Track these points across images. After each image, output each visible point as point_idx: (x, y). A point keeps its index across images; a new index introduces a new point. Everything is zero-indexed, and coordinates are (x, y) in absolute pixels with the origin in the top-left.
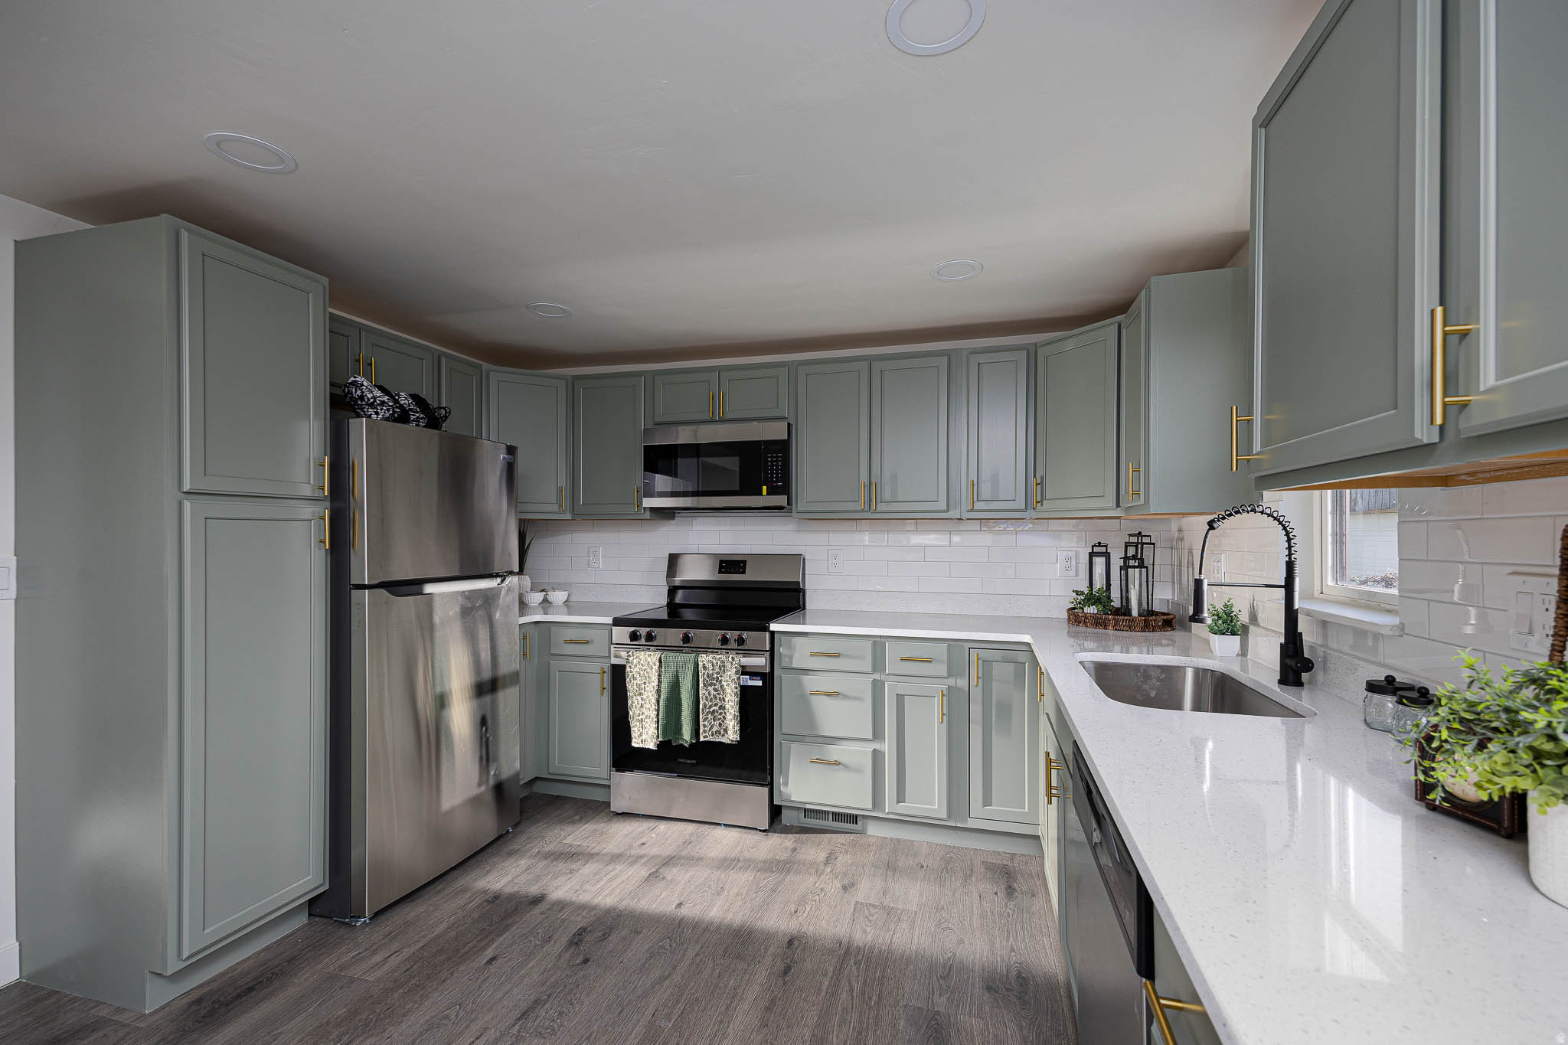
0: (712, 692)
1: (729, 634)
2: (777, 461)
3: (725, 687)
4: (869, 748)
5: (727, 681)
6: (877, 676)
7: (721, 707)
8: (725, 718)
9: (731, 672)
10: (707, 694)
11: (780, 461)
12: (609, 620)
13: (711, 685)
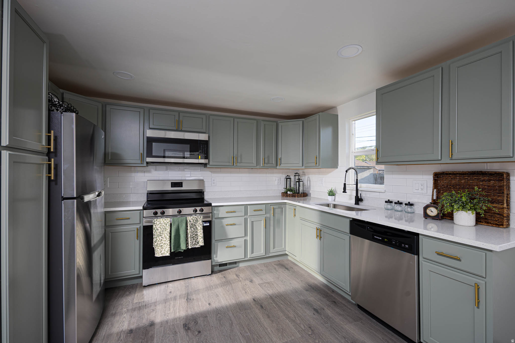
0: (193, 230)
1: (198, 209)
2: (204, 147)
3: (198, 227)
4: (243, 239)
5: (198, 225)
6: (245, 217)
7: (196, 235)
8: (197, 238)
9: (200, 222)
10: (191, 231)
11: (205, 147)
12: (141, 208)
13: (192, 227)
